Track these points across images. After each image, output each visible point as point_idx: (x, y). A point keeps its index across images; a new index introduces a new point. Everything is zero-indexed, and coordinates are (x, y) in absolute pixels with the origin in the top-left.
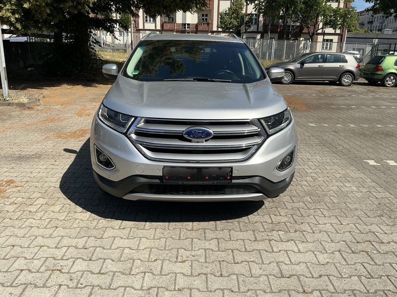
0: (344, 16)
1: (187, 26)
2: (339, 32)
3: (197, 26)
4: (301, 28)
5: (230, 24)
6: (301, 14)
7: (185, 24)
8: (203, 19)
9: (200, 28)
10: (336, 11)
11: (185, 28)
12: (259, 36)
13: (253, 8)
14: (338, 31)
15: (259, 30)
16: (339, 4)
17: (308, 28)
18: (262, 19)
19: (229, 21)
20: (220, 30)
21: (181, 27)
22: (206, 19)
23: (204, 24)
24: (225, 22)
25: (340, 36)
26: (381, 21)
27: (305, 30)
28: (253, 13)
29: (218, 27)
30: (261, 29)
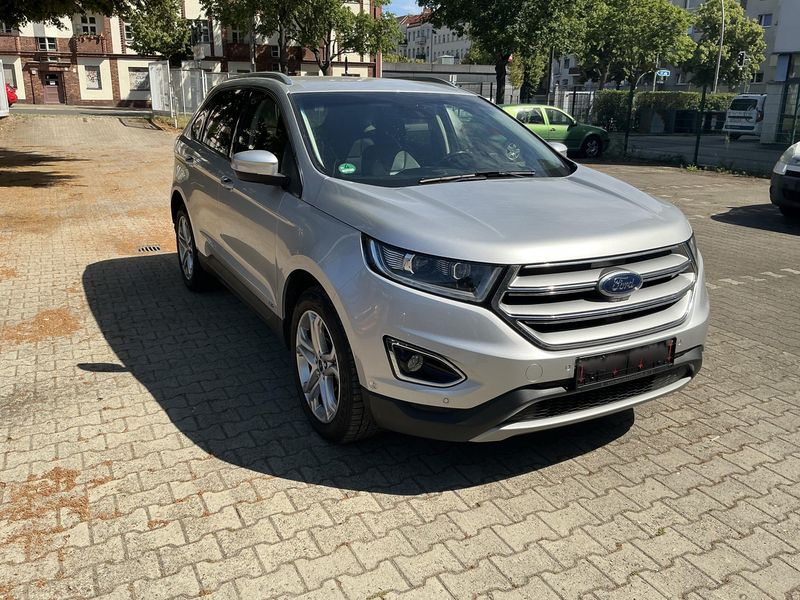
0: (376, 31)
1: (47, 43)
2: (369, 61)
3: (72, 42)
4: (299, 52)
5: (155, 40)
6: (300, 26)
7: (42, 40)
8: (85, 29)
9: (81, 48)
10: (361, 20)
11: (44, 47)
12: (218, 68)
13: (202, 9)
14: (367, 59)
15: (216, 55)
16: (362, 7)
17: (315, 51)
18: (220, 32)
19: (152, 34)
20: (130, 52)
21: (33, 45)
22: (93, 29)
23: (90, 39)
24: (145, 37)
25: (372, 69)
26: (420, 39)
27: (309, 56)
28: (203, 18)
29: (124, 47)
30: (219, 52)
